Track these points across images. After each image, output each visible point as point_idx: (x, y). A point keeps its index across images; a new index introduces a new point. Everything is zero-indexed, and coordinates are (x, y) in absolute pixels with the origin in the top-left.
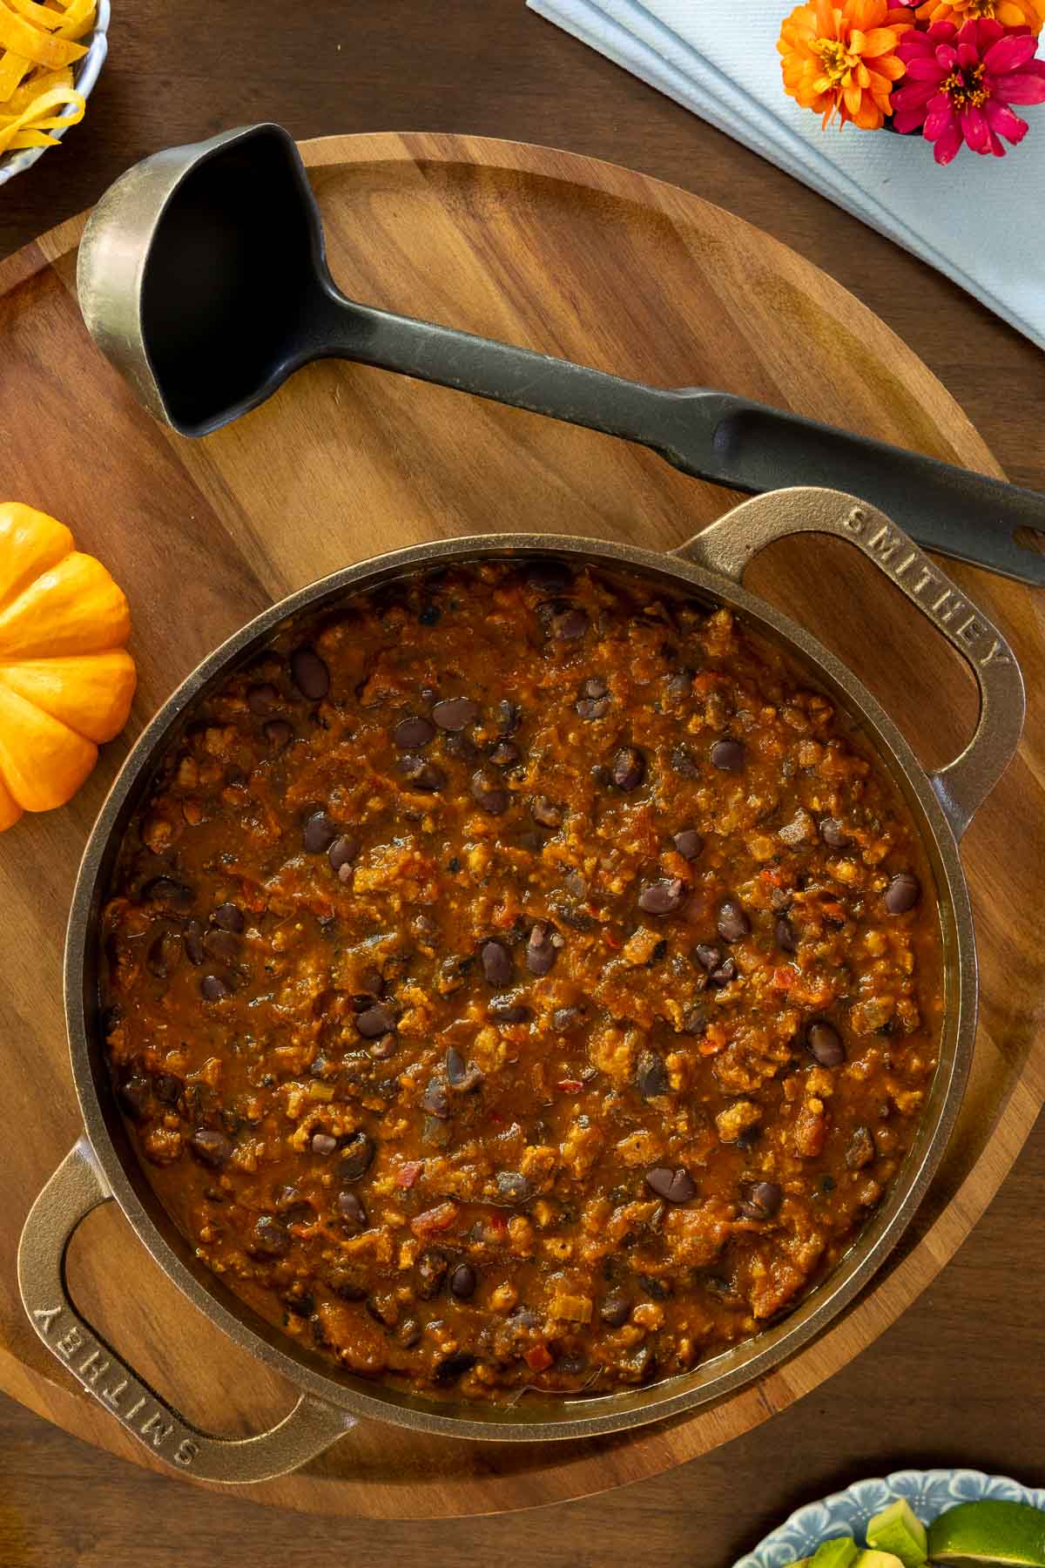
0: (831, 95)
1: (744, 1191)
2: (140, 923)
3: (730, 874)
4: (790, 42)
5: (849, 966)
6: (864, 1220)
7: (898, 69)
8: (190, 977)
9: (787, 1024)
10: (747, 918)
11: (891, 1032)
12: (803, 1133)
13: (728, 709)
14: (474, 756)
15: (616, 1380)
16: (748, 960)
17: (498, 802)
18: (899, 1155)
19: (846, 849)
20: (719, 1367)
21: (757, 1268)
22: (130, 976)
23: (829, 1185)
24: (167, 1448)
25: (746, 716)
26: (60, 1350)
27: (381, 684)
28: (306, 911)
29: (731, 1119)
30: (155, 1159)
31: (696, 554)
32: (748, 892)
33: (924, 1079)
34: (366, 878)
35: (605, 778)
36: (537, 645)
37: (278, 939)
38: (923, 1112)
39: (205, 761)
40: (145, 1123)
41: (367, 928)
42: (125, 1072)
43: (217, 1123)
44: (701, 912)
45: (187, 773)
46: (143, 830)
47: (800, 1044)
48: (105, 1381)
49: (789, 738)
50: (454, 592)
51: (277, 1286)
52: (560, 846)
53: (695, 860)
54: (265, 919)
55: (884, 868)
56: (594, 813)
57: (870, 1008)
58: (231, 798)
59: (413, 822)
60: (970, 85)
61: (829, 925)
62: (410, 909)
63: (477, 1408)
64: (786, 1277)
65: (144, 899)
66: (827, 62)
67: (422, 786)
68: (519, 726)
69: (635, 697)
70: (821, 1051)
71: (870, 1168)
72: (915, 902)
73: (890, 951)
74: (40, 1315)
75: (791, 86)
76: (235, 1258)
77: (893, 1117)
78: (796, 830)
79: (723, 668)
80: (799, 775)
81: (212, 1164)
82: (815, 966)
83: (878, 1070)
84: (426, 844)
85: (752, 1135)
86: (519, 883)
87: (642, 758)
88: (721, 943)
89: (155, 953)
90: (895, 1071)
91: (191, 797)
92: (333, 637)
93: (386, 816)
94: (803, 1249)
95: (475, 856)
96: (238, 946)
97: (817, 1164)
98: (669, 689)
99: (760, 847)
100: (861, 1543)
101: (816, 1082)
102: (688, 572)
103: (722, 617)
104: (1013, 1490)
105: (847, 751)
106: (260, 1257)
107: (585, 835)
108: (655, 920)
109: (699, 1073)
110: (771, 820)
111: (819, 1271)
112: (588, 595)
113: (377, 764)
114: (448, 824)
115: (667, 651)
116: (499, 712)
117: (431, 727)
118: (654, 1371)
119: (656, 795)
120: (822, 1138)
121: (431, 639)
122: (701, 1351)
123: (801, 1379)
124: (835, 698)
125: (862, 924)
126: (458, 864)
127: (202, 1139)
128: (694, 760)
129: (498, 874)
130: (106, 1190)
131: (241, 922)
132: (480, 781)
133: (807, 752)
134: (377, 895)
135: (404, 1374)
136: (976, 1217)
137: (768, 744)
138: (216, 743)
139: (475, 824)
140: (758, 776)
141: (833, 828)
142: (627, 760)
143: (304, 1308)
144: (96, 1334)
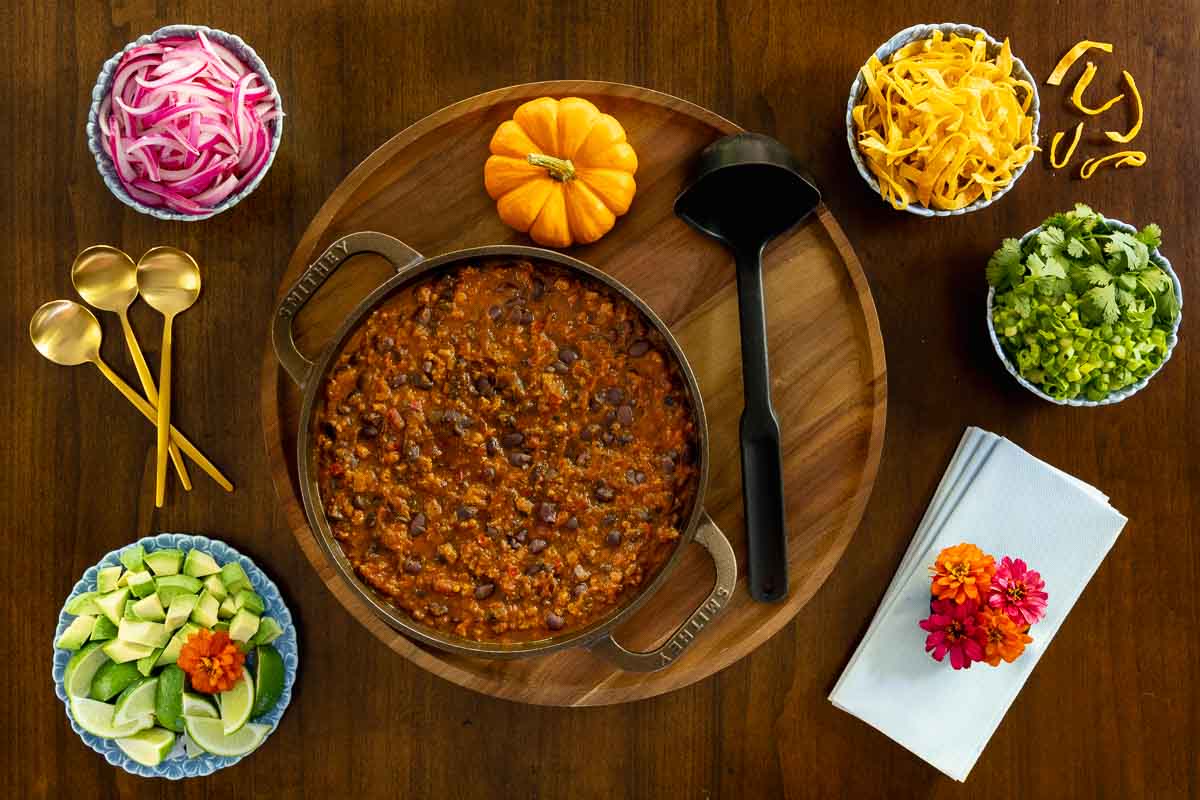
0: (945, 571)
1: (417, 558)
2: (522, 278)
3: (561, 543)
4: (965, 549)
5: (520, 600)
6: (406, 612)
7: (960, 600)
8: (500, 302)
9: (493, 573)
10: (540, 552)
11: (492, 621)
12: (445, 583)
13: (635, 539)
14: (607, 424)
15: (328, 505)
16: (521, 554)
17: (586, 436)
18: (436, 627)
19: (574, 595)
20: (337, 551)
21: (383, 565)
22: (499, 275)
23: (421, 596)
24: (286, 304)
25: (631, 547)
26: (328, 253)
27: (637, 381)
28: (532, 353)
29: (449, 550)
30: (416, 291)
31: (703, 521)
32: (553, 552)
33: (472, 637)
34: (549, 379)
35: (600, 485)
36: (658, 450)
37: (519, 341)
38: (457, 637)
39: (597, 303)
40: (433, 285)
41: (526, 381)
42: (455, 275)
43: (434, 318)
44: (541, 531)
45: (592, 295)
46: (565, 277)
47: (485, 579)
48: (315, 275)
49: (623, 568)
50: (680, 412)
51: (362, 348)
52: (569, 466)
53: (564, 527)
54: (528, 333)
55: (566, 613)
56: (583, 481)
57: (502, 610)
58: (581, 316)
59: (575, 399)
60: (957, 633)
61: (539, 589)
62: (536, 400)
63: (313, 443)
64: (379, 579)
65: (534, 279)
66: (959, 567)
67: (592, 402)
68: (623, 444)
69: (637, 496)
70: (483, 589)
71: (430, 614)
72: (552, 628)
73: (528, 618)
74: (343, 243)
75: (946, 552)
76: (374, 329)
77: (453, 623)
78: (581, 572)
79: (652, 536)
80: (606, 573)
81: (415, 316)
82: (520, 584)
83: (474, 616)
84: (566, 405)
85: (442, 560)
86: (550, 449)
87: (610, 501)
88: (528, 541)
89: (510, 286)
90: (475, 623)
91: (581, 297)
92: (657, 359)
93: (577, 386)
94: (393, 586)
95: (561, 428)
96: (514, 323)
97: (431, 590)
98: (642, 512)
99: (572, 556)
100: (262, 615)
101: (468, 588)
102: (695, 518)
103: (675, 534)
104: (290, 682)
105: (618, 594)
106: (375, 340)
107: (573, 477)
108: (537, 511)
109: (468, 533)
110: (585, 561)
111: (382, 594)
112: (681, 473)
113: (601, 382)
114: (574, 415)
115: (659, 510)
116: (627, 435)
117: (618, 405)
118: (333, 521)
119: (593, 508)
120: (442, 592)
121: (658, 403)
122: (344, 542)
123: (334, 585)
124: (641, 587)
125: (540, 604)
126: (557, 420)
127: (427, 312)
128: (610, 524)
129: (553, 439)
130: (401, 270)
131: (526, 323)
132: (595, 428)
133: (617, 575)
134: (541, 384)
135: (326, 410)
136: (412, 659)
137: (619, 557)
138: (606, 308)
139: (575, 426)
140: (605, 553)
141: (583, 590)
142: (609, 494)
143: (353, 362)
144: (335, 268)
